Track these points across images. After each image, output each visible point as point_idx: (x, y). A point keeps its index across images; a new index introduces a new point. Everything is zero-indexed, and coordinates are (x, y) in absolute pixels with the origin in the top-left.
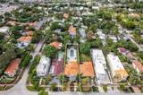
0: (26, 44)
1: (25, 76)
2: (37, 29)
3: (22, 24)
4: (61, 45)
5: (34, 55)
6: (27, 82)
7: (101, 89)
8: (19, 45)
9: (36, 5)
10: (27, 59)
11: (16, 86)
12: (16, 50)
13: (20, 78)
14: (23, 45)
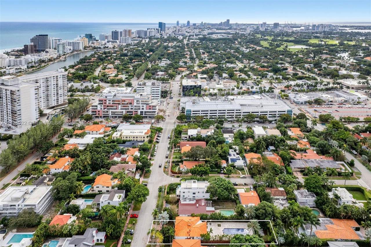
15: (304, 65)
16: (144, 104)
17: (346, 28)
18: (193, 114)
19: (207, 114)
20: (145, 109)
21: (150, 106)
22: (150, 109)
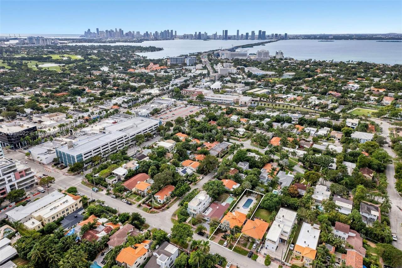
0: (189, 171)
1: (175, 207)
2: (213, 153)
3: (194, 142)
4: (236, 186)
5: (193, 187)
6: (174, 215)
7: (261, 260)
8: (180, 170)
9: (230, 112)
10: (183, 188)
11: (161, 214)
12: (174, 175)
13: (168, 208)
14: (184, 172)
15: (94, 84)
16: (9, 173)
17: (65, 42)
18: (85, 158)
19: (100, 152)
20: (13, 179)
21: (20, 173)
22: (22, 176)
